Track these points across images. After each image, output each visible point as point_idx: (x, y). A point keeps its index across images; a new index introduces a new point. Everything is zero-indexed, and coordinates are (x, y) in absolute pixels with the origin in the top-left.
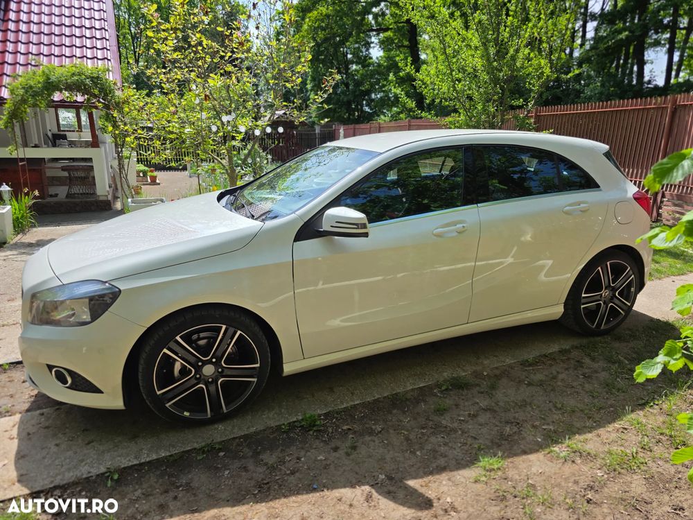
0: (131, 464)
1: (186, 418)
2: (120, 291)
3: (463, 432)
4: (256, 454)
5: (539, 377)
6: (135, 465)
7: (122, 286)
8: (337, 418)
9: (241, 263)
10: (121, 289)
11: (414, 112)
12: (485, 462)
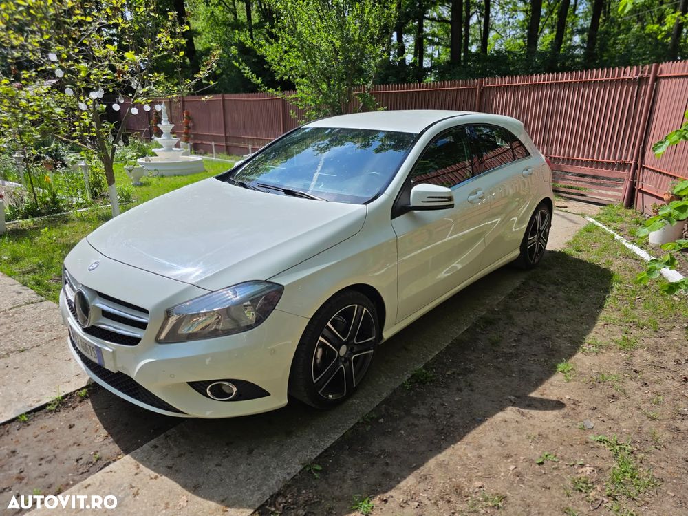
0: (318, 454)
1: (330, 400)
2: (283, 286)
3: (524, 353)
4: (408, 412)
5: (527, 304)
6: (322, 453)
7: (284, 281)
8: (435, 368)
9: (364, 245)
10: (284, 284)
11: (261, 88)
12: (561, 367)
